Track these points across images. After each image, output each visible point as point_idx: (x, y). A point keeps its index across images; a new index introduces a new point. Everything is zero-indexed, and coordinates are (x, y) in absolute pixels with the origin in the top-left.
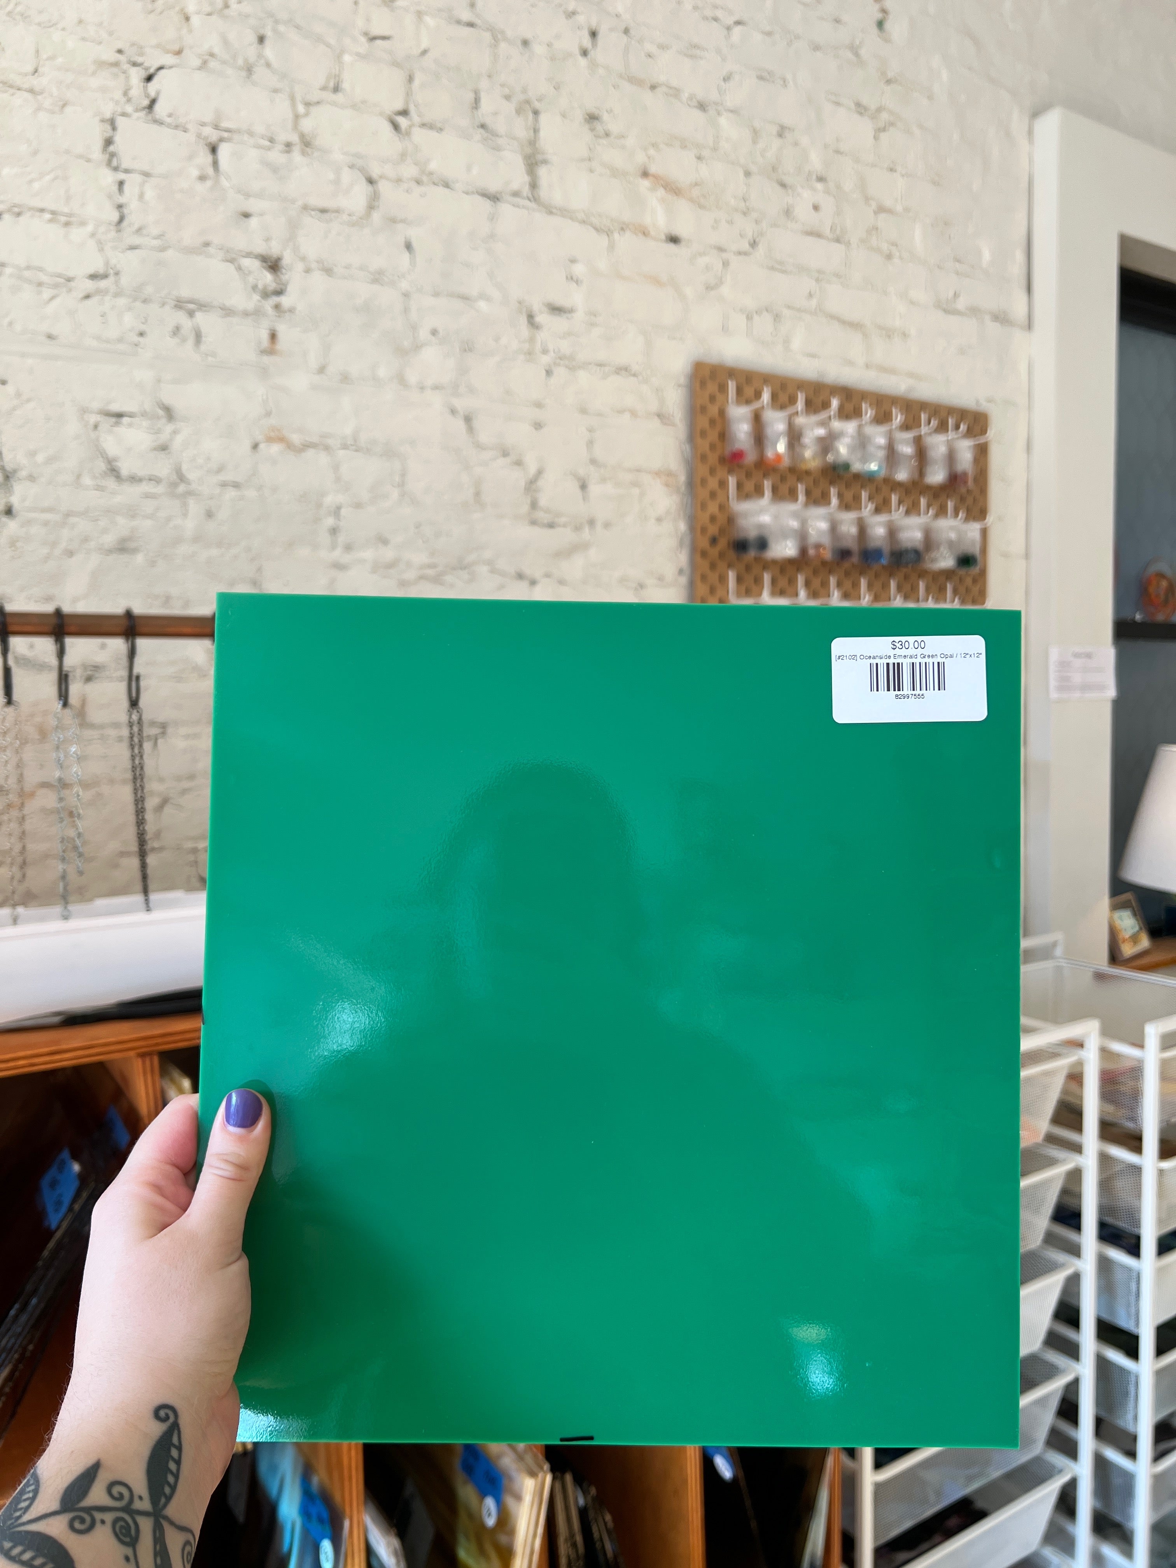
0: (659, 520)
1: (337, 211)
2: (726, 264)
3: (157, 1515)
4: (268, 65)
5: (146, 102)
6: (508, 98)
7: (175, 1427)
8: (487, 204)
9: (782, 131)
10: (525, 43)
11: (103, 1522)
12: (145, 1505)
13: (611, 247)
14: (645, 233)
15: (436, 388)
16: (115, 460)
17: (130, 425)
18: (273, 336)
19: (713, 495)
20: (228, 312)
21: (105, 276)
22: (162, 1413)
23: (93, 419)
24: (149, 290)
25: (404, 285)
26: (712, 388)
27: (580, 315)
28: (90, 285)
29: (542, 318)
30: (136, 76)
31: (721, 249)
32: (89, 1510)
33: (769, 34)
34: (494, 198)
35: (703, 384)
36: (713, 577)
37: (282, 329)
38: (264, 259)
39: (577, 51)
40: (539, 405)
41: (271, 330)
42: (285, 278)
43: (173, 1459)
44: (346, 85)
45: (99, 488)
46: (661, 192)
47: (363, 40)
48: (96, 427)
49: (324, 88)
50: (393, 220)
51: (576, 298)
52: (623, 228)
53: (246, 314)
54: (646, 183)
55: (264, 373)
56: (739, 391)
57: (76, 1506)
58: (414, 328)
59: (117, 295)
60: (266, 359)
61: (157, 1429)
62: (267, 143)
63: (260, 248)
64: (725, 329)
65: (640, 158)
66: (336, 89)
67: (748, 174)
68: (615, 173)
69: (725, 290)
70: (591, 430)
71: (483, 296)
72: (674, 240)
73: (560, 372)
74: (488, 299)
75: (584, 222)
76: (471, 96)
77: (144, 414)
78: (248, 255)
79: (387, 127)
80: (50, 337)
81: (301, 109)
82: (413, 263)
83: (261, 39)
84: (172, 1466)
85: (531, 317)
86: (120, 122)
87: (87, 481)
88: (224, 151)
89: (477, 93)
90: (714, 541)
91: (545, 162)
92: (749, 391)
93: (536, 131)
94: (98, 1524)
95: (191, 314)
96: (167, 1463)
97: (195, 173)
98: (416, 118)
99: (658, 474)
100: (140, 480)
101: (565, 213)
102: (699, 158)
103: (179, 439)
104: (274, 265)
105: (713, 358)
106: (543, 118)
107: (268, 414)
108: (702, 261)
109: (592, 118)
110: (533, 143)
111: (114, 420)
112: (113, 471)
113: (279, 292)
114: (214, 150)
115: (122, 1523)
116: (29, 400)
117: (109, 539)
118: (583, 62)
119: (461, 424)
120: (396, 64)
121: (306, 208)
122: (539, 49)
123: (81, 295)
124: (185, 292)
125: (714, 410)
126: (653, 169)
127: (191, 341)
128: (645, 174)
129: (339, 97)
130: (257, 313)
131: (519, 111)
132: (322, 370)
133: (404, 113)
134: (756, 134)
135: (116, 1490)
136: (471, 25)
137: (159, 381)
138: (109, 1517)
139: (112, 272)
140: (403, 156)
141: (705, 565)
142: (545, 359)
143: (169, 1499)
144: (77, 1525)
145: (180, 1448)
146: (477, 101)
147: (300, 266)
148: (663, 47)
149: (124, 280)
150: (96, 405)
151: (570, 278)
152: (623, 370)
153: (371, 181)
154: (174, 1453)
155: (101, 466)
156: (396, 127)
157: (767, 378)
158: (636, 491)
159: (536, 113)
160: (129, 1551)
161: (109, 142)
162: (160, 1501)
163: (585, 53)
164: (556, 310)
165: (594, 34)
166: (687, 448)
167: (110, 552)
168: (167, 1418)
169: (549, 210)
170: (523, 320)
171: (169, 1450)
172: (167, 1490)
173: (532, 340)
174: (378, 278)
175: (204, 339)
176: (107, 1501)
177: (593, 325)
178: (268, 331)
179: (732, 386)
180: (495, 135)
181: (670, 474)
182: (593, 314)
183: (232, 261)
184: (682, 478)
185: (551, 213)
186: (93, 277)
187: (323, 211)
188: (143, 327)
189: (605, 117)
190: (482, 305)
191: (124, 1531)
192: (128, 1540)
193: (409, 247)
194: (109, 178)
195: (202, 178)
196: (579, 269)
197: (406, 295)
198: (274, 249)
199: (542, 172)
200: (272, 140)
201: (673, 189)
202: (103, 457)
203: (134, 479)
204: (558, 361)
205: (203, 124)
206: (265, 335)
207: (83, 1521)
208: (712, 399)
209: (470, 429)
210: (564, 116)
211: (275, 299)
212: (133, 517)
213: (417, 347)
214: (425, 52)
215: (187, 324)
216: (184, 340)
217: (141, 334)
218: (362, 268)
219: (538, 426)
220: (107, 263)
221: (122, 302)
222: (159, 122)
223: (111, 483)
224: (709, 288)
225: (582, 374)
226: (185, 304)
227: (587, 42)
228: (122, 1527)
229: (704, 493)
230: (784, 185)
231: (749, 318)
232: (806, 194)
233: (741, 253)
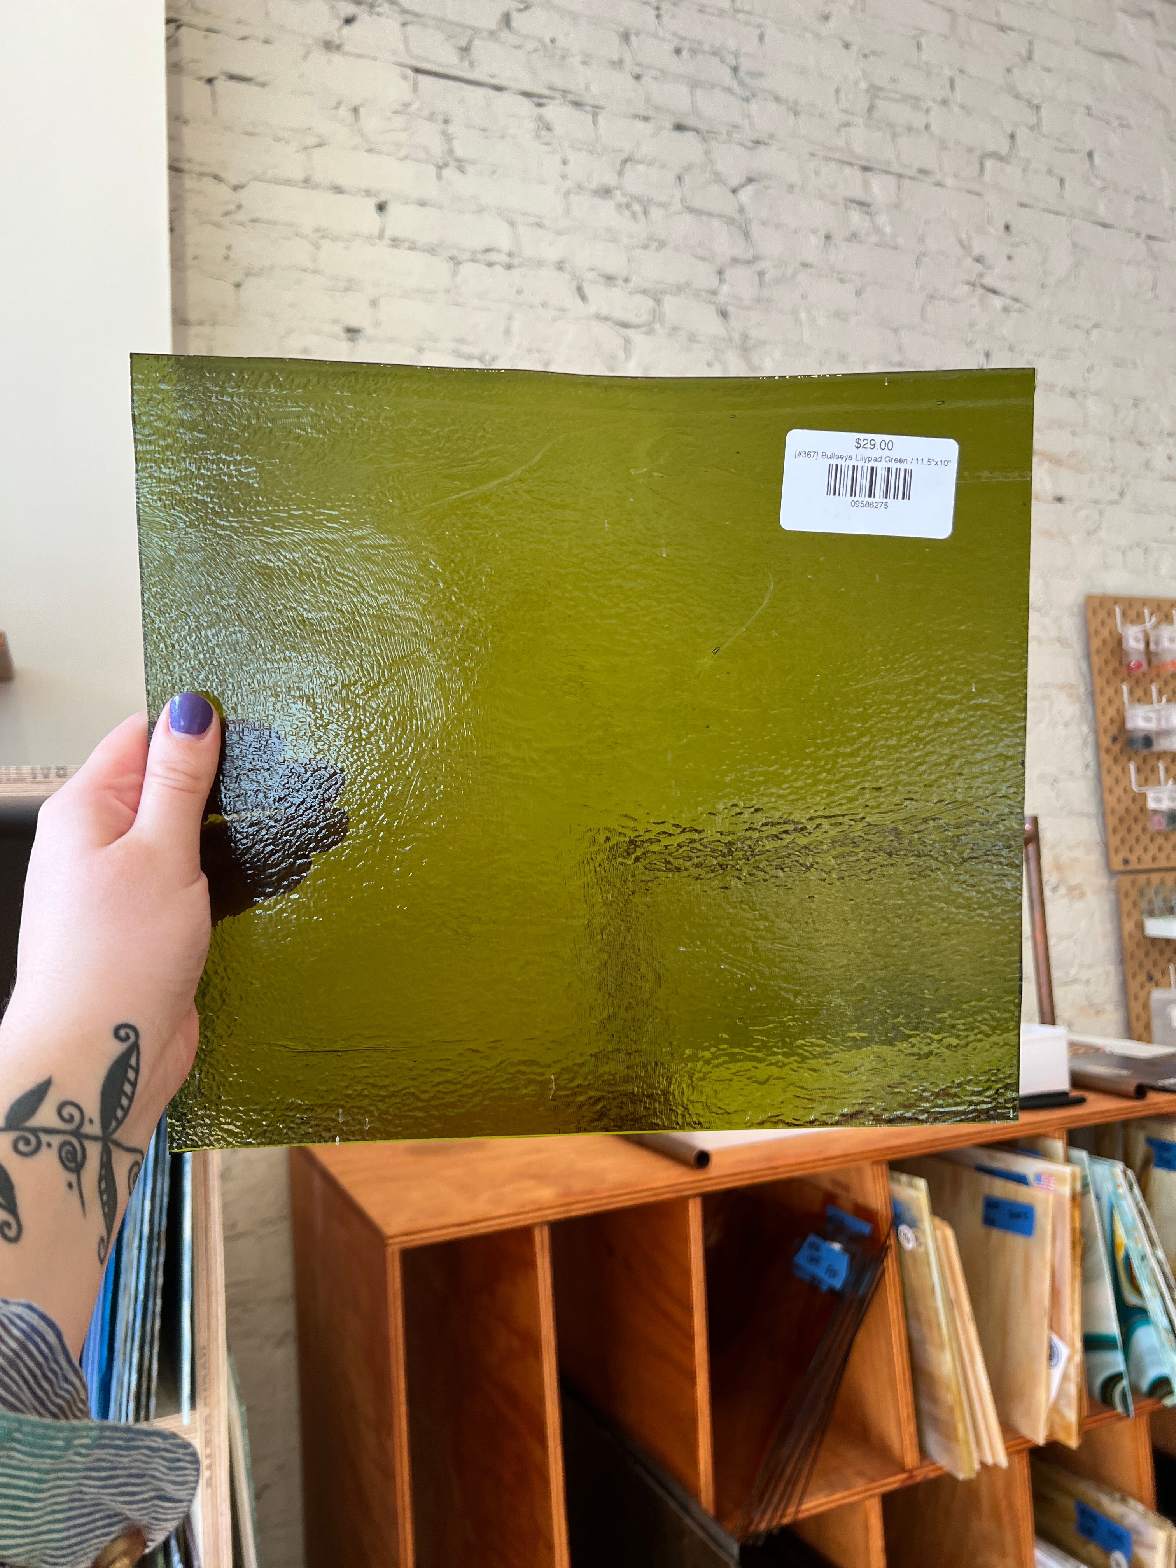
0: (1066, 725)
2: (1101, 513)
3: (108, 1142)
7: (135, 1047)
9: (1136, 403)
11: (49, 1145)
12: (95, 1129)
14: (1037, 498)
19: (1110, 702)
22: (122, 1033)
26: (1102, 614)
31: (1096, 502)
32: (35, 1131)
33: (1119, 330)
35: (1095, 612)
36: (1117, 770)
43: (129, 1081)
46: (1047, 465)
56: (1124, 614)
57: (23, 1125)
61: (117, 1048)
64: (1105, 566)
67: (1112, 440)
69: (1102, 534)
72: (1060, 499)
84: (128, 1088)
90: (1115, 739)
92: (1132, 614)
94: (44, 1147)
96: (123, 1084)
99: (1062, 687)
102: (1073, 434)
105: (1098, 591)
108: (1083, 513)
115: (69, 1148)
125: (1105, 633)
126: (1039, 449)
134: (1116, 409)
135: (66, 1112)
138: (56, 1140)
141: (1108, 760)
143: (120, 1122)
144: (22, 1146)
145: (137, 1070)
148: (1039, 355)
154: (131, 1074)
157: (1145, 601)
158: (1046, 703)
160: (73, 1178)
162: (110, 1124)
166: (1084, 666)
168: (128, 1037)
171: (126, 1071)
172: (120, 1113)
176: (57, 1123)
179: (1118, 610)
181: (1071, 687)
184: (1082, 689)
191: (69, 1156)
192: (73, 1165)
201: (1056, 461)
207: (28, 1142)
208: (1103, 623)
224: (1089, 533)
228: (68, 1152)
229: (1102, 701)
230: (1140, 444)
231: (1124, 553)
232: (1160, 449)
233: (1112, 503)
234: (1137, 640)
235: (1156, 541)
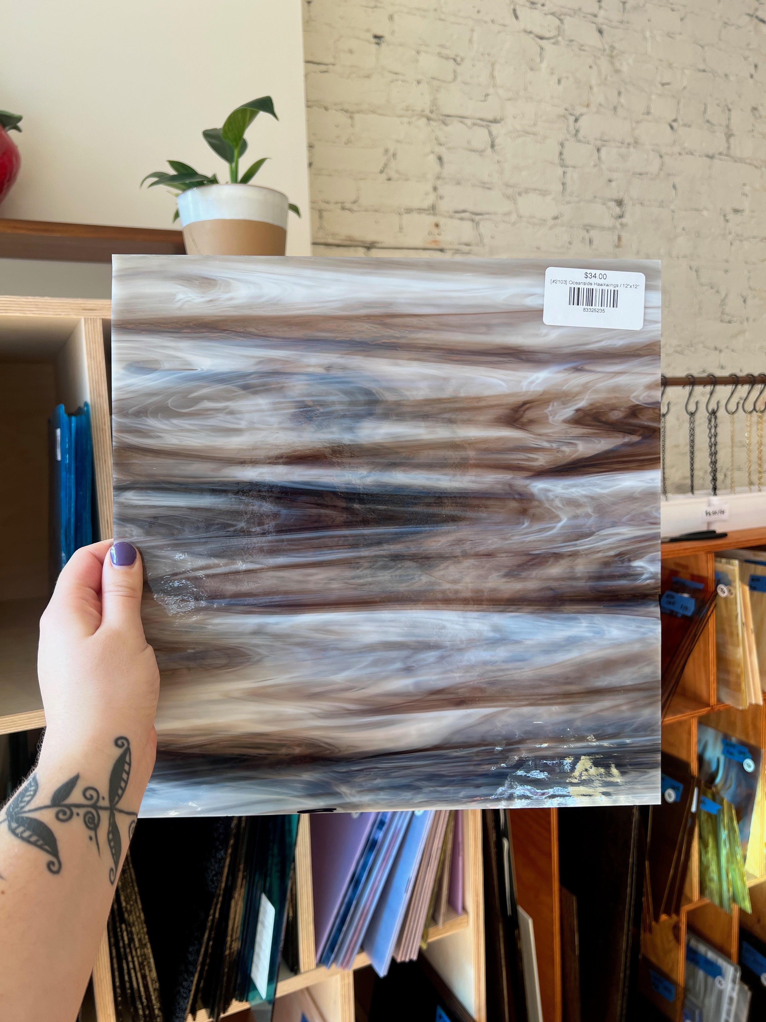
1: (646, 173)
4: (622, 106)
5: (575, 132)
6: (718, 105)
8: (708, 161)
10: (726, 76)
15: (685, 257)
18: (619, 238)
20: (603, 228)
21: (558, 218)
24: (574, 222)
25: (672, 207)
27: (746, 213)
28: (552, 222)
29: (730, 216)
30: (572, 120)
34: (711, 157)
37: (623, 234)
38: (616, 201)
39: (747, 76)
40: (727, 261)
41: (618, 235)
42: (625, 209)
44: (652, 111)
47: (660, 86)
49: (643, 114)
50: (669, 175)
51: (745, 204)
53: (609, 229)
55: (615, 256)
58: (675, 228)
59: (562, 226)
60: (618, 250)
62: (620, 144)
63: (616, 196)
66: (648, 113)
70: (749, 272)
71: (706, 208)
73: (736, 243)
74: (709, 209)
75: (750, 164)
76: (703, 107)
78: (611, 200)
79: (669, 129)
81: (634, 125)
82: (676, 195)
83: (619, 93)
85: (725, 216)
86: (567, 144)
88: (603, 151)
89: (705, 105)
91: (733, 135)
93: (729, 119)
95: (588, 231)
97: (592, 163)
98: (681, 122)
101: (741, 160)
104: (620, 203)
106: (733, 113)
109: (754, 109)
110: (727, 126)
113: (621, 217)
114: (599, 151)
118: (751, 81)
119: (694, 274)
120: (673, 97)
121: (634, 174)
122: (732, 78)
123: (550, 227)
124: (586, 221)
127: (588, 244)
129: (649, 117)
130: (613, 228)
131: (723, 111)
132: (637, 253)
133: (676, 120)
136: (704, 71)
139: (560, 215)
140: (674, 142)
142: (730, 237)
146: (705, 109)
147: (630, 202)
149: (564, 219)
151: (743, 194)
153: (661, 156)
156: (672, 127)
159: (729, 110)
161: (561, 154)
163: (751, 77)
165: (756, 66)
169: (736, 160)
170: (722, 218)
173: (724, 228)
174: (661, 205)
175: (593, 243)
177: (752, 217)
180: (713, 125)
182: (753, 211)
183: (604, 204)
185: (736, 161)
186: (553, 218)
187: (641, 174)
188: (570, 240)
189: (761, 108)
190: (705, 213)
193: (674, 187)
194: (560, 171)
195: (594, 166)
196: (747, 189)
197: (673, 212)
198: (620, 195)
199: (733, 140)
200: (622, 143)
204: (736, 237)
205: (596, 139)
206: (616, 238)
209: (698, 277)
210: (742, 110)
211: (620, 220)
213: (676, 237)
214: (685, 88)
215: (587, 236)
216: (586, 244)
217: (570, 243)
218: (655, 200)
219: (726, 271)
220: (558, 211)
221: (563, 229)
222: (579, 141)
225: (746, 244)
226: (586, 227)
227: (753, 71)
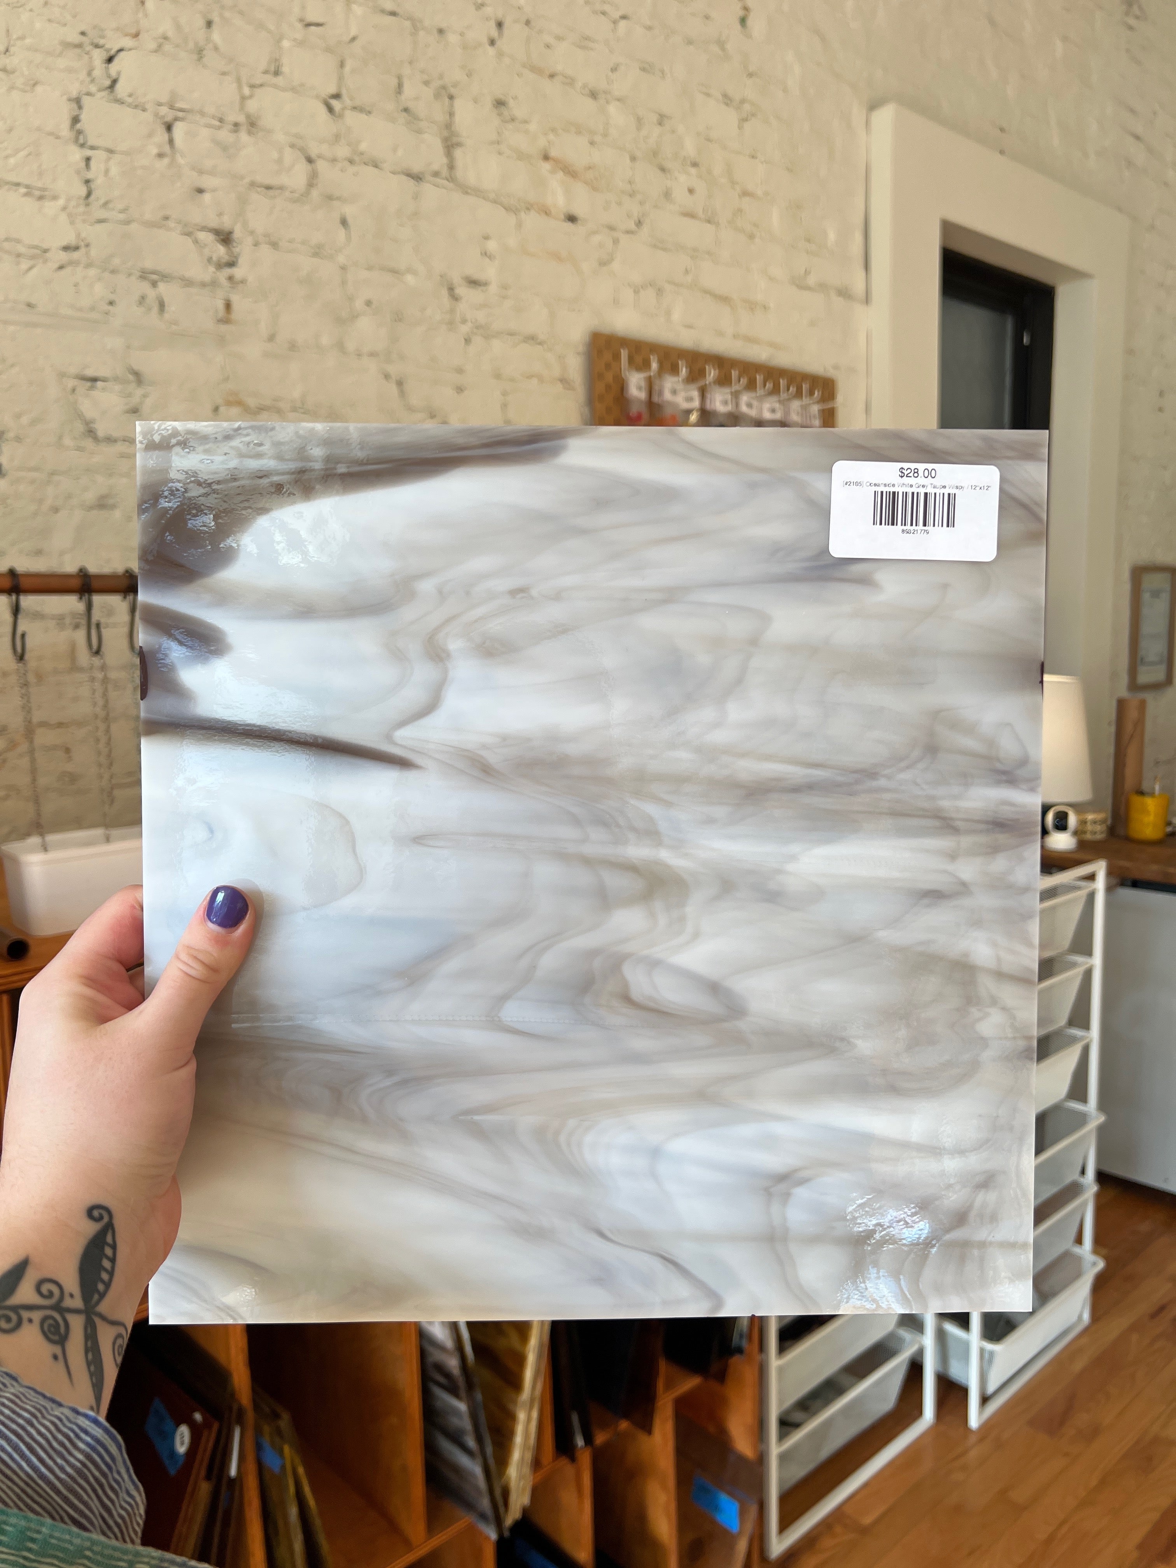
1: (281, 188)
2: (616, 241)
4: (216, 48)
5: (108, 83)
6: (426, 83)
8: (412, 182)
9: (662, 119)
10: (441, 31)
13: (519, 225)
14: (547, 213)
15: (372, 354)
16: (92, 421)
17: (104, 389)
18: (228, 306)
20: (188, 283)
21: (77, 248)
23: (71, 383)
24: (116, 261)
25: (341, 259)
26: (608, 356)
27: (493, 288)
28: (64, 256)
29: (462, 290)
30: (98, 56)
31: (611, 228)
33: (650, 28)
34: (417, 178)
35: (600, 352)
37: (235, 299)
38: (217, 232)
39: (485, 41)
40: (460, 371)
41: (225, 300)
42: (236, 250)
44: (285, 69)
45: (80, 449)
46: (560, 175)
47: (299, 26)
48: (74, 390)
49: (266, 72)
50: (330, 198)
51: (490, 272)
52: (529, 208)
53: (203, 285)
54: (546, 166)
55: (221, 341)
56: (631, 360)
58: (351, 299)
59: (89, 266)
60: (223, 328)
62: (218, 123)
63: (214, 223)
64: (616, 302)
65: (542, 142)
66: (277, 73)
67: (633, 159)
68: (521, 156)
69: (616, 266)
70: (505, 394)
71: (410, 270)
72: (572, 219)
73: (478, 340)
74: (414, 273)
75: (495, 202)
76: (394, 82)
77: (116, 379)
78: (203, 229)
79: (323, 110)
80: (30, 305)
81: (246, 91)
82: (349, 238)
83: (209, 24)
85: (451, 289)
86: (86, 101)
87: (68, 441)
88: (179, 130)
89: (400, 78)
91: (459, 145)
92: (639, 359)
93: (451, 114)
95: (154, 284)
97: (155, 151)
98: (348, 102)
100: (115, 441)
101: (478, 192)
102: (592, 143)
103: (148, 402)
104: (225, 238)
105: (606, 329)
106: (457, 103)
107: (226, 379)
108: (597, 239)
109: (500, 104)
110: (449, 126)
111: (89, 384)
112: (91, 432)
113: (231, 264)
114: (169, 128)
116: (12, 366)
117: (90, 496)
118: (491, 51)
119: (393, 389)
120: (328, 50)
121: (253, 184)
122: (452, 38)
123: (57, 265)
124: (149, 264)
125: (609, 377)
126: (553, 153)
127: (156, 309)
128: (546, 158)
129: (279, 80)
130: (213, 284)
131: (437, 96)
132: (271, 338)
133: (337, 96)
134: (639, 121)
136: (393, 14)
137: (128, 347)
139: (82, 244)
140: (337, 137)
142: (465, 329)
146: (400, 86)
147: (249, 240)
148: (559, 38)
149: (93, 252)
150: (73, 370)
151: (485, 254)
152: (531, 339)
153: (310, 160)
155: (80, 427)
156: (330, 109)
157: (654, 348)
159: (451, 97)
161: (76, 120)
163: (492, 42)
164: (473, 283)
165: (500, 25)
166: (586, 410)
167: (91, 508)
169: (466, 190)
170: (445, 292)
173: (452, 311)
174: (317, 252)
175: (166, 308)
177: (505, 297)
178: (223, 302)
179: (624, 354)
180: (417, 118)
182: (505, 287)
183: (189, 234)
185: (467, 193)
186: (66, 248)
187: (268, 188)
188: (112, 297)
189: (511, 103)
190: (410, 279)
193: (344, 222)
194: (77, 154)
195: (160, 155)
196: (492, 246)
197: (343, 268)
198: (226, 222)
199: (458, 153)
200: (221, 120)
201: (570, 172)
202: (81, 419)
203: (110, 440)
204: (475, 330)
205: (160, 104)
206: (220, 305)
208: (608, 366)
209: (402, 393)
210: (476, 101)
211: (228, 271)
212: (111, 475)
213: (354, 317)
214: (354, 39)
215: (151, 293)
216: (149, 309)
217: (111, 303)
218: (303, 243)
219: (460, 389)
220: (78, 235)
221: (92, 272)
222: (120, 102)
223: (89, 443)
224: (603, 263)
225: (496, 344)
226: (148, 275)
227: (494, 33)
230: (663, 169)
231: (636, 292)
232: (682, 178)
233: (629, 232)
234: (639, 388)
235: (669, 282)
